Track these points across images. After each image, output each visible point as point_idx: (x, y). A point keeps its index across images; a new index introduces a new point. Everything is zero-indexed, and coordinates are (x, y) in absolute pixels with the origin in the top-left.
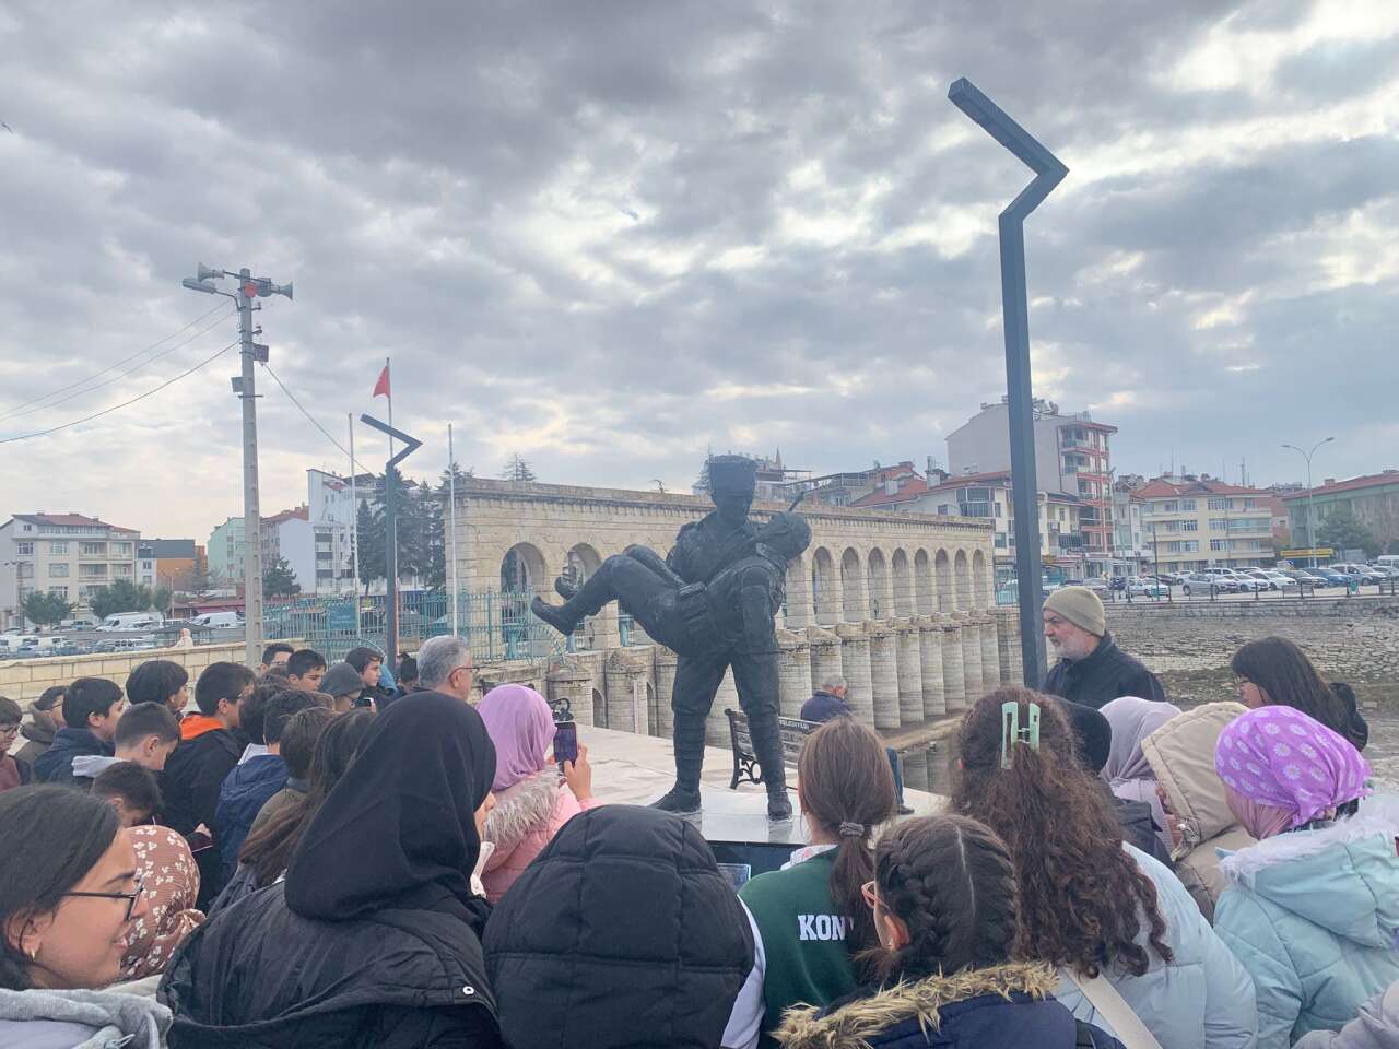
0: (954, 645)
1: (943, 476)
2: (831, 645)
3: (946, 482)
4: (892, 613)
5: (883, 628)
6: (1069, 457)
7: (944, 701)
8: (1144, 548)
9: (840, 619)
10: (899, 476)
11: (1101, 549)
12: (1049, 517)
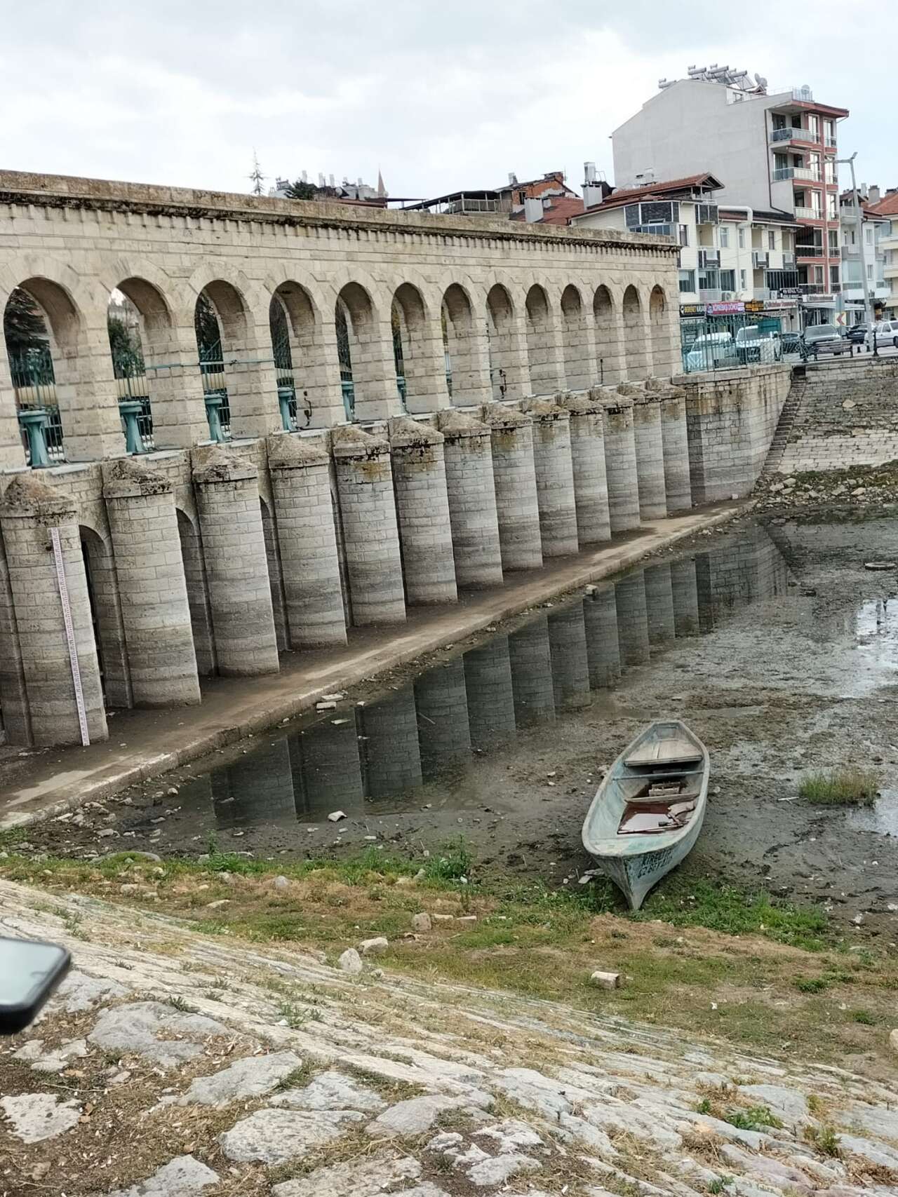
0: (623, 435)
1: (607, 190)
2: (427, 446)
3: (610, 198)
4: (527, 390)
5: (514, 414)
6: (781, 156)
7: (608, 520)
8: (880, 285)
9: (443, 402)
10: (544, 195)
11: (821, 289)
12: (754, 245)
